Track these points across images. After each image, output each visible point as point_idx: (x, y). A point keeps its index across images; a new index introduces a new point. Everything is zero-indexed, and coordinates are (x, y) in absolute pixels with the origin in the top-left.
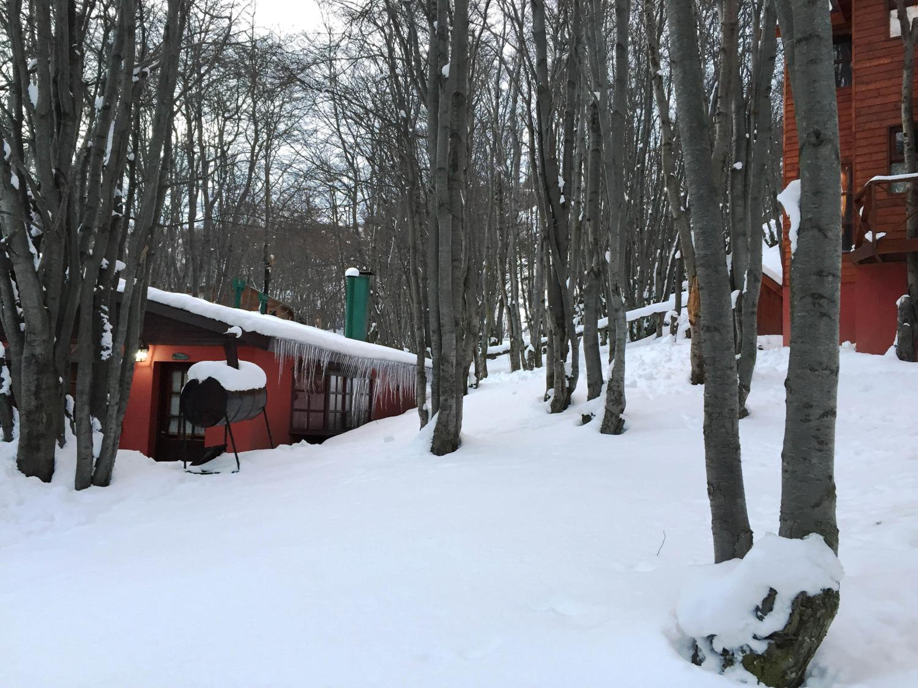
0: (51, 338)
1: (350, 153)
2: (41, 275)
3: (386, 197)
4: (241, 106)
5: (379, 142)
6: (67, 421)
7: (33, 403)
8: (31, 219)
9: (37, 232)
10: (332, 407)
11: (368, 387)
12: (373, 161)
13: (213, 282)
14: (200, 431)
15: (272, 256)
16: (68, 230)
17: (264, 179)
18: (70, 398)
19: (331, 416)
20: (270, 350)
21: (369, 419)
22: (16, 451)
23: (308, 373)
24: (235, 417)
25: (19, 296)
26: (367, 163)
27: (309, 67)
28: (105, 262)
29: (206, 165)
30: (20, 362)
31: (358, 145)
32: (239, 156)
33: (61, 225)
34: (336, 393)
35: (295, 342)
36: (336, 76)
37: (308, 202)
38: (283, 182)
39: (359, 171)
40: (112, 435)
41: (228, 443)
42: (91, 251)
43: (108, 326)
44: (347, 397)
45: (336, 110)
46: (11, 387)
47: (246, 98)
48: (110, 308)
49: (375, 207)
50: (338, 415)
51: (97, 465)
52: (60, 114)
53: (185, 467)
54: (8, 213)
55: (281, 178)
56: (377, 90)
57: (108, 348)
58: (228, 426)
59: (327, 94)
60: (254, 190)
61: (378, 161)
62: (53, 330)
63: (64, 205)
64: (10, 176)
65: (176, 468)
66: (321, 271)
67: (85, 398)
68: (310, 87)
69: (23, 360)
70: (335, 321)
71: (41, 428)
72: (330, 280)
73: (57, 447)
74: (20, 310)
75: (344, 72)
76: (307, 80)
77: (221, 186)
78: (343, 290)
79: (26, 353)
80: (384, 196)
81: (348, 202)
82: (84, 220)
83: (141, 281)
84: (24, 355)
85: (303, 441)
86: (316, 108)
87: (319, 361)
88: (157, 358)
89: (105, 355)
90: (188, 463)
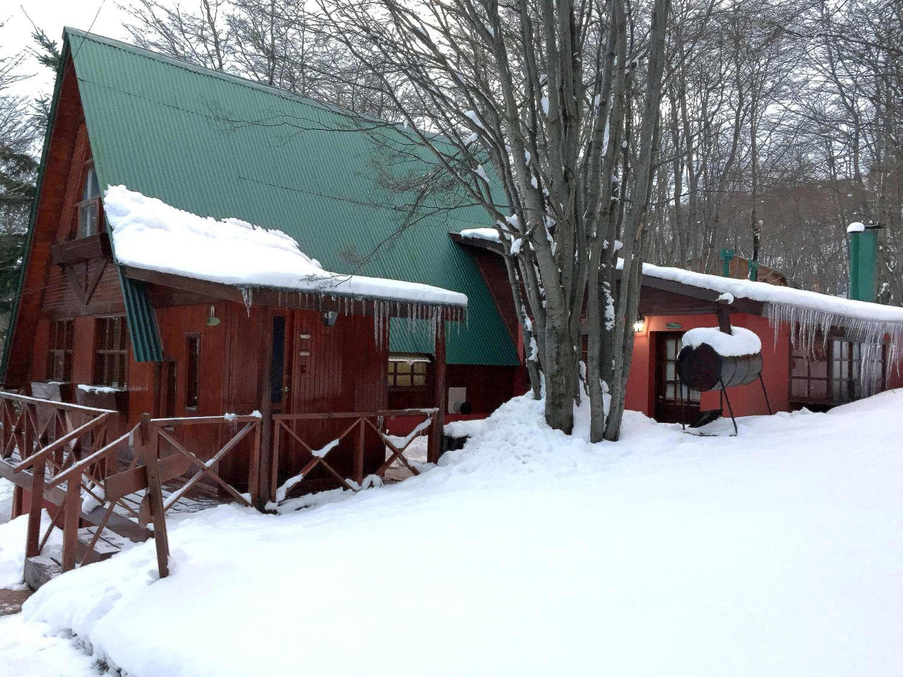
0: (566, 313)
1: (848, 97)
2: (557, 259)
3: (897, 138)
4: (724, 74)
5: (884, 77)
6: (581, 384)
7: (556, 367)
8: (546, 212)
9: (552, 223)
10: (836, 374)
11: (881, 354)
12: (878, 101)
13: (700, 254)
14: (696, 396)
15: (761, 222)
16: (576, 218)
17: (750, 143)
18: (582, 364)
19: (836, 384)
20: (763, 315)
21: (883, 388)
22: (544, 408)
23: (807, 339)
24: (730, 381)
25: (541, 279)
26: (870, 104)
27: (798, 15)
28: (606, 242)
29: (690, 140)
30: (544, 333)
31: (857, 86)
32: (723, 125)
33: (570, 216)
34: (841, 360)
35: (791, 306)
36: (829, 16)
37: (799, 159)
38: (771, 143)
39: (861, 115)
40: (619, 396)
41: (724, 408)
42: (595, 234)
43: (610, 300)
44: (854, 364)
45: (830, 53)
46: (538, 355)
47: (729, 64)
48: (611, 284)
49: (882, 152)
50: (845, 384)
51: (608, 422)
52: (566, 118)
53: (684, 428)
54: (531, 209)
55: (769, 139)
56: (881, 20)
57: (611, 320)
58: (723, 391)
59: (819, 39)
60: (740, 156)
61: (884, 99)
62: (568, 305)
63: (572, 196)
64: (530, 178)
65: (676, 429)
66: (816, 232)
67: (595, 363)
68: (800, 36)
69: (546, 332)
70: (835, 284)
71: (562, 389)
72: (828, 241)
73: (575, 405)
74: (542, 290)
75: (839, 10)
76: (796, 29)
77: (705, 158)
78: (844, 249)
79: (548, 326)
80: (894, 138)
81: (848, 151)
82: (588, 208)
83: (637, 256)
84: (547, 328)
85: (805, 409)
86: (807, 57)
87: (819, 325)
88: (653, 328)
89: (609, 326)
90: (687, 426)
